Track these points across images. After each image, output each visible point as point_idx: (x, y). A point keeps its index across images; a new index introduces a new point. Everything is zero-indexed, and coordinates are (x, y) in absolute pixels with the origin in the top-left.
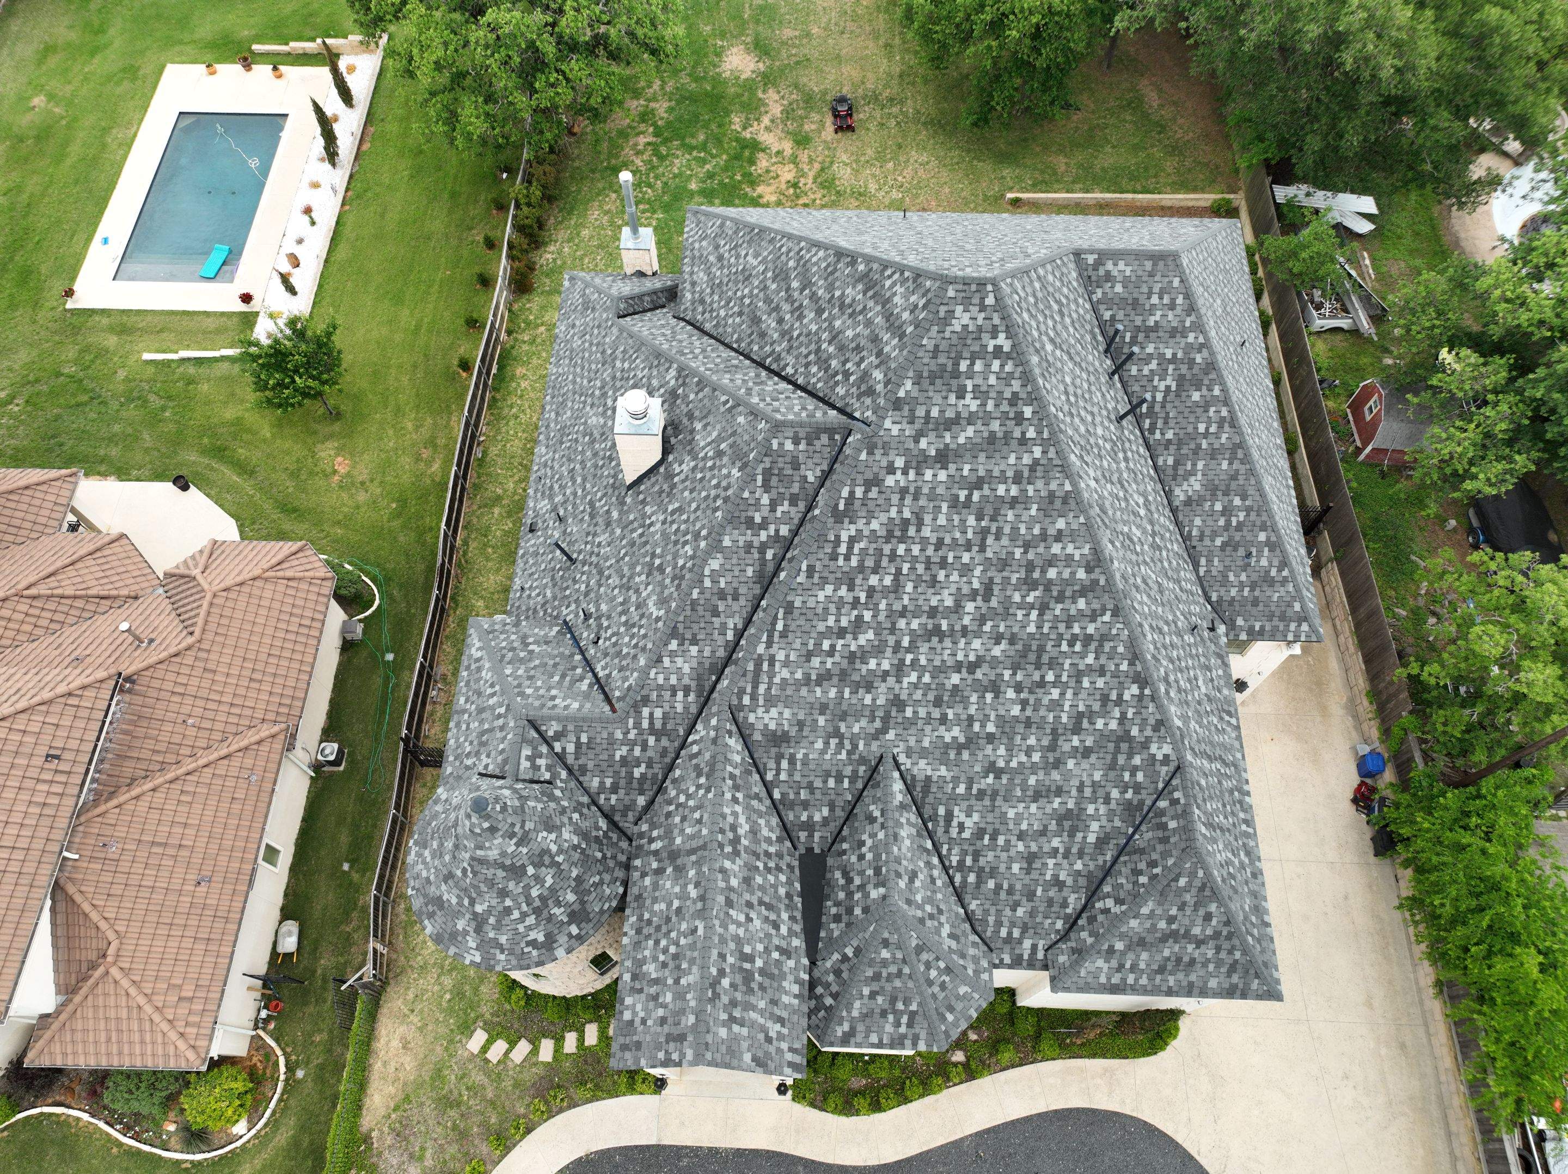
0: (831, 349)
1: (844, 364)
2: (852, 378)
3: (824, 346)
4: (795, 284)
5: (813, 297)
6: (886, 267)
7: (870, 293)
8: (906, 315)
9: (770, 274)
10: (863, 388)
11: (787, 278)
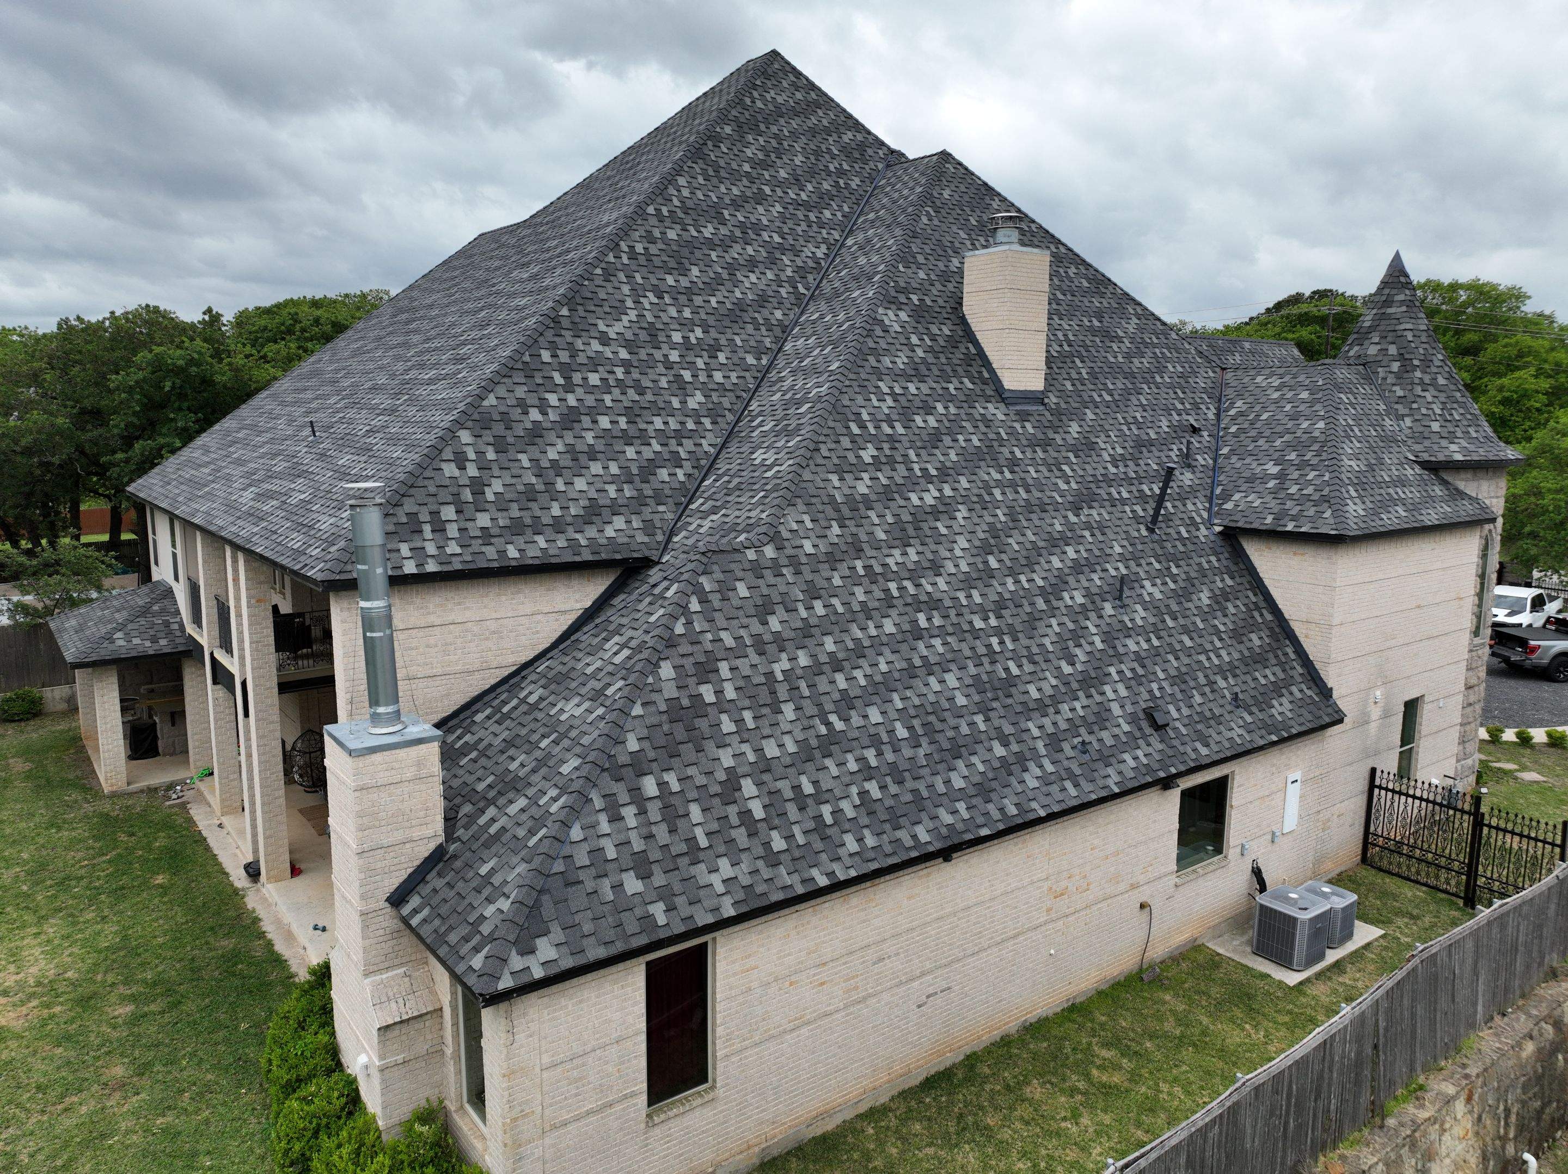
0: (810, 187)
1: (829, 174)
2: (846, 167)
3: (804, 196)
4: (708, 232)
5: (736, 204)
6: (741, 102)
7: (762, 127)
8: (799, 96)
9: (670, 280)
10: (856, 154)
11: (691, 245)
